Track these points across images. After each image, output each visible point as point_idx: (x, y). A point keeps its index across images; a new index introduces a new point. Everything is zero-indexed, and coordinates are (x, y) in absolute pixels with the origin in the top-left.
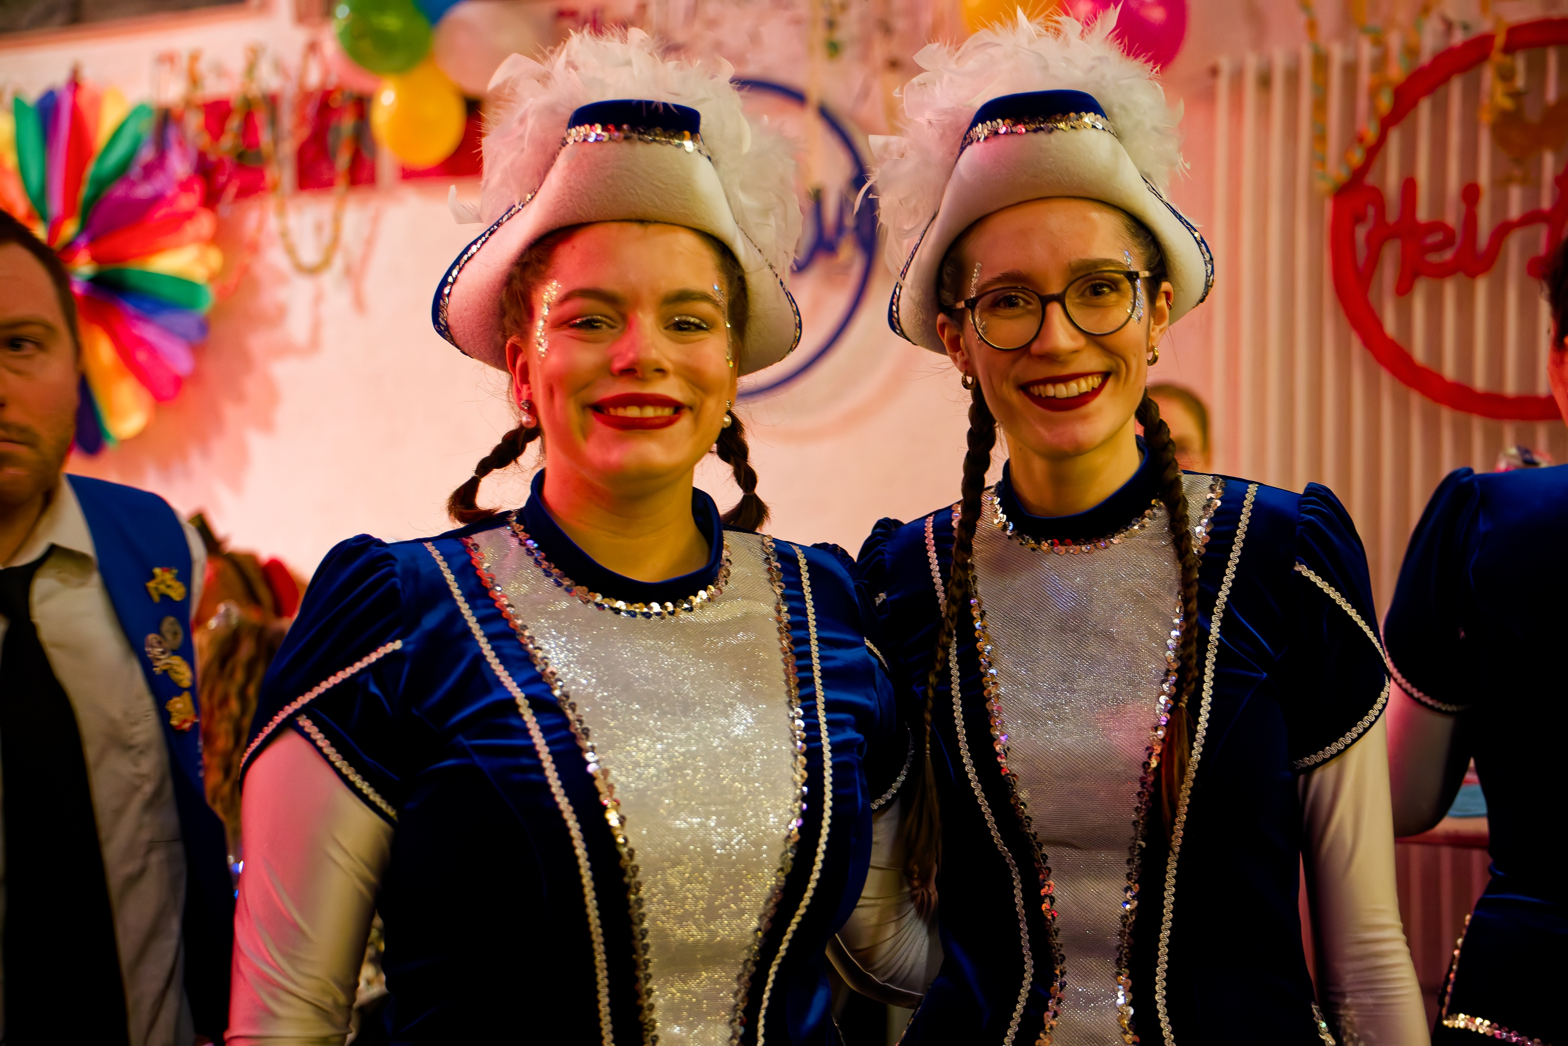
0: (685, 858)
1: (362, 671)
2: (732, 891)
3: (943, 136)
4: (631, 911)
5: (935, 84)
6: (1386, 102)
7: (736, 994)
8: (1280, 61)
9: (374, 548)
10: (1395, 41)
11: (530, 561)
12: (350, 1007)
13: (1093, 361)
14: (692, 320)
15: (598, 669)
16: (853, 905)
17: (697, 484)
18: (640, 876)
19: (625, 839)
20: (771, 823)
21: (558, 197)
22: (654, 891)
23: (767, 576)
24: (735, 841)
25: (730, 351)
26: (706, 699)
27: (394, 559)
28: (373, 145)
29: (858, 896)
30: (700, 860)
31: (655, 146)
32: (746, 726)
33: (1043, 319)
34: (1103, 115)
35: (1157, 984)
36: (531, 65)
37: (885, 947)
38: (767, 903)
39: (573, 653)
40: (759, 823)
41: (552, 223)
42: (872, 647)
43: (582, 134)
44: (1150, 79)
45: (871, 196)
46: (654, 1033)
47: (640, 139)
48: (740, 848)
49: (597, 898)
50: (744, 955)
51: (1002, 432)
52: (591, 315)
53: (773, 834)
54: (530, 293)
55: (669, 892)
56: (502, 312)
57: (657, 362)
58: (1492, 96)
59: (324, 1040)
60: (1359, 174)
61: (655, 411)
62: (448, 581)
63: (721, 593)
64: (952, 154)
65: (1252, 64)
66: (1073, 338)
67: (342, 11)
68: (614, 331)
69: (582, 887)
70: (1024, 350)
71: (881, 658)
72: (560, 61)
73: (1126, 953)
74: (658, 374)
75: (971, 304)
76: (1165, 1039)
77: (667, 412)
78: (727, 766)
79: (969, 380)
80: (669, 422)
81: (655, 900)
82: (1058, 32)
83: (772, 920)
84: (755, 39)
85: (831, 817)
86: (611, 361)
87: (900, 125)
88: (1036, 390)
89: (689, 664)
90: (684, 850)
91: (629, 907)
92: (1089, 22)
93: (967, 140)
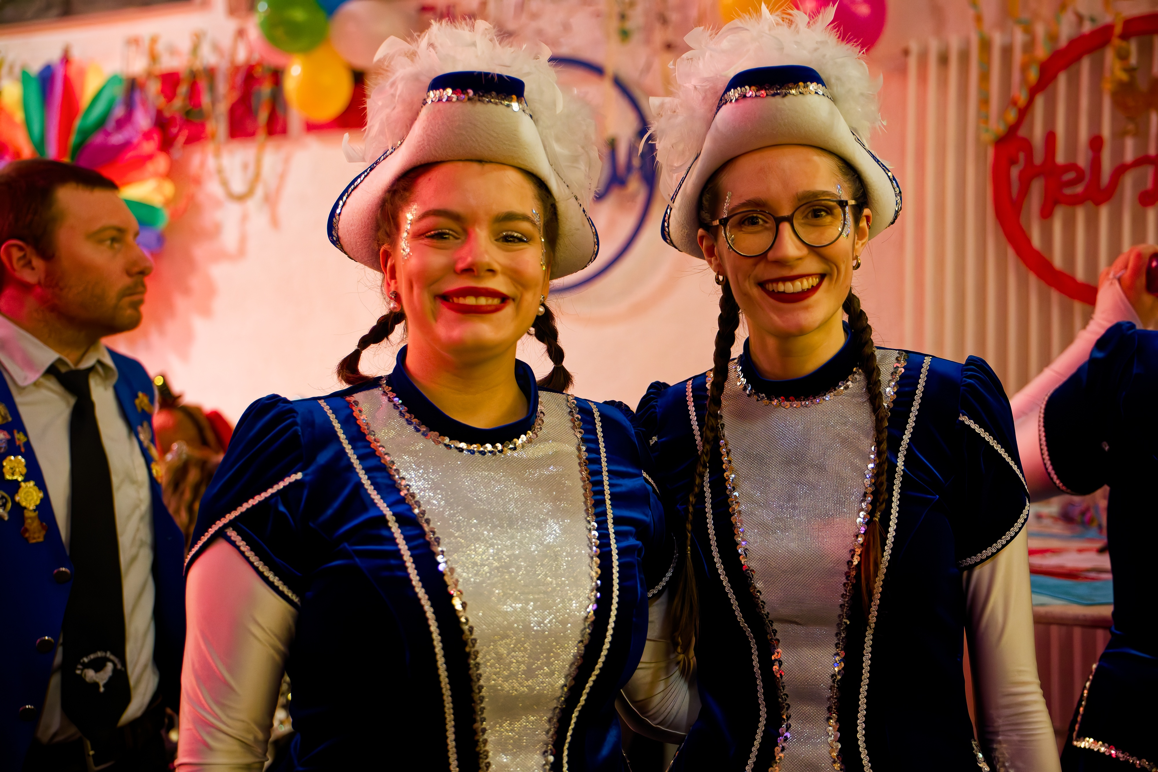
0: (510, 633)
1: (273, 495)
2: (545, 658)
3: (704, 98)
4: (471, 672)
5: (699, 59)
6: (1033, 75)
7: (547, 732)
8: (955, 44)
9: (281, 405)
10: (1040, 30)
11: (397, 413)
12: (266, 741)
13: (813, 265)
14: (516, 234)
15: (447, 493)
16: (634, 668)
17: (519, 357)
18: (478, 647)
19: (467, 619)
20: (574, 608)
21: (419, 142)
22: (488, 657)
23: (571, 424)
24: (547, 620)
25: (544, 258)
26: (526, 516)
27: (297, 413)
28: (285, 106)
29: (638, 661)
30: (522, 635)
31: (490, 105)
32: (555, 535)
33: (777, 233)
34: (823, 85)
35: (858, 726)
36: (404, 46)
37: (657, 699)
38: (571, 666)
39: (428, 481)
40: (564, 607)
41: (415, 161)
42: (648, 477)
43: (437, 96)
44: (859, 58)
45: (650, 142)
46: (487, 760)
47: (479, 100)
48: (551, 626)
49: (446, 663)
50: (554, 704)
51: (744, 317)
52: (441, 229)
53: (575, 615)
54: (398, 213)
55: (499, 658)
56: (378, 227)
57: (488, 264)
58: (1112, 72)
59: (248, 767)
60: (1013, 129)
61: (487, 300)
62: (336, 429)
63: (537, 436)
64: (711, 111)
65: (934, 46)
66: (798, 248)
67: (262, 7)
68: (459, 241)
69: (435, 654)
70: (762, 257)
71: (654, 485)
72: (424, 42)
73: (835, 702)
74: (490, 274)
75: (724, 222)
76: (864, 766)
77: (496, 301)
78: (542, 565)
79: (721, 278)
80: (497, 309)
81: (489, 664)
82: (791, 22)
83: (574, 679)
84: (566, 27)
85: (618, 603)
86: (456, 262)
87: (672, 89)
88: (770, 287)
89: (513, 490)
90: (510, 627)
91: (470, 669)
92: (814, 15)
93: (722, 101)
